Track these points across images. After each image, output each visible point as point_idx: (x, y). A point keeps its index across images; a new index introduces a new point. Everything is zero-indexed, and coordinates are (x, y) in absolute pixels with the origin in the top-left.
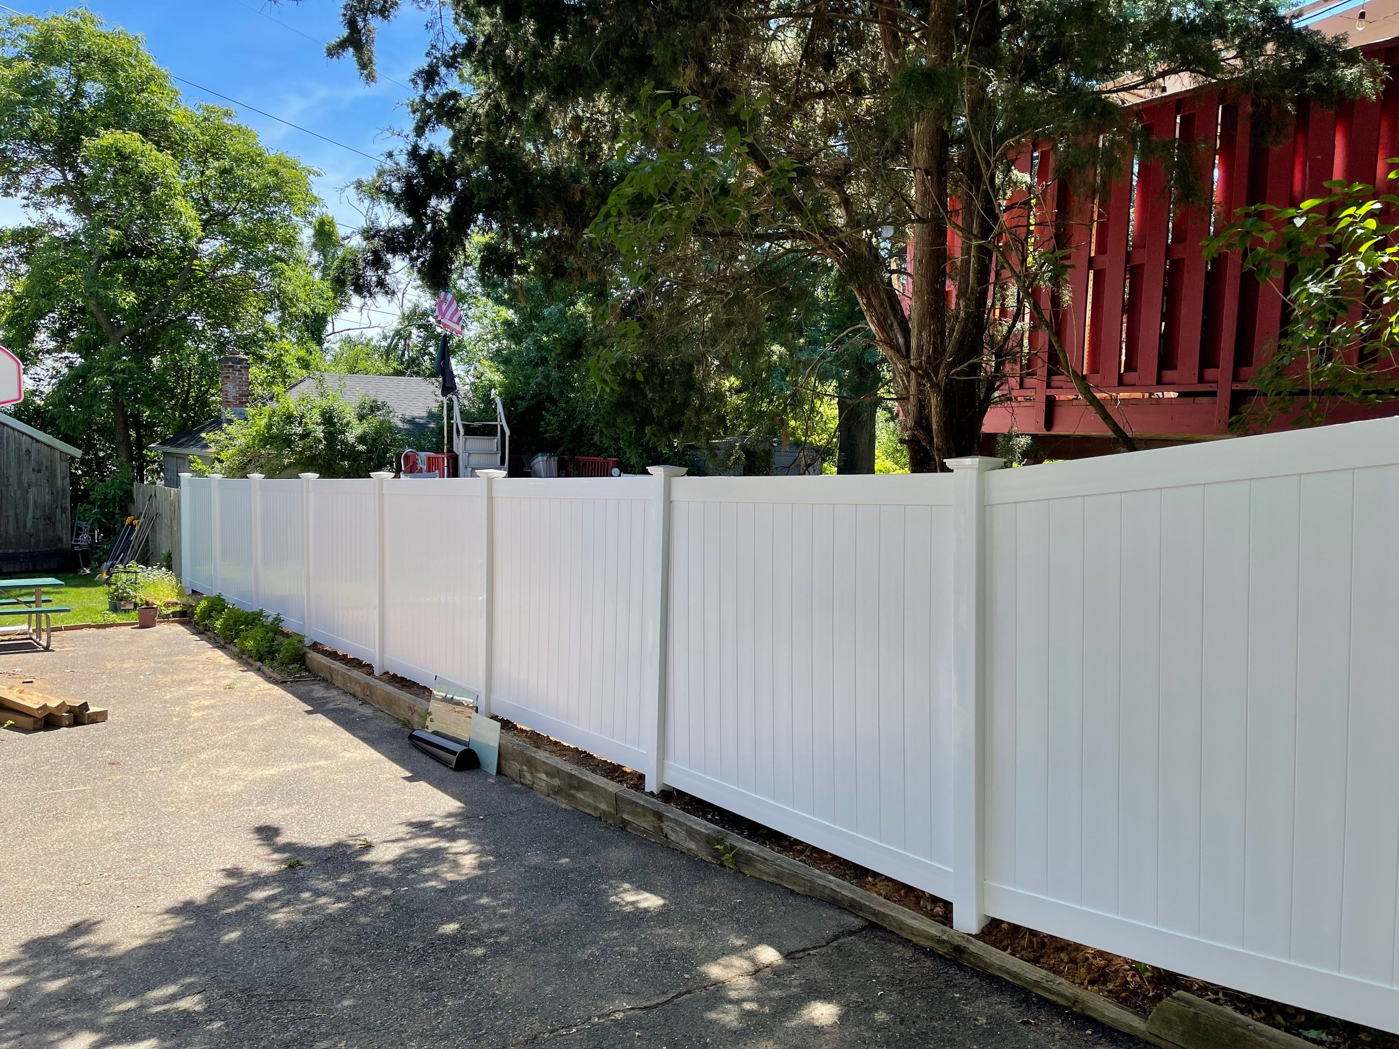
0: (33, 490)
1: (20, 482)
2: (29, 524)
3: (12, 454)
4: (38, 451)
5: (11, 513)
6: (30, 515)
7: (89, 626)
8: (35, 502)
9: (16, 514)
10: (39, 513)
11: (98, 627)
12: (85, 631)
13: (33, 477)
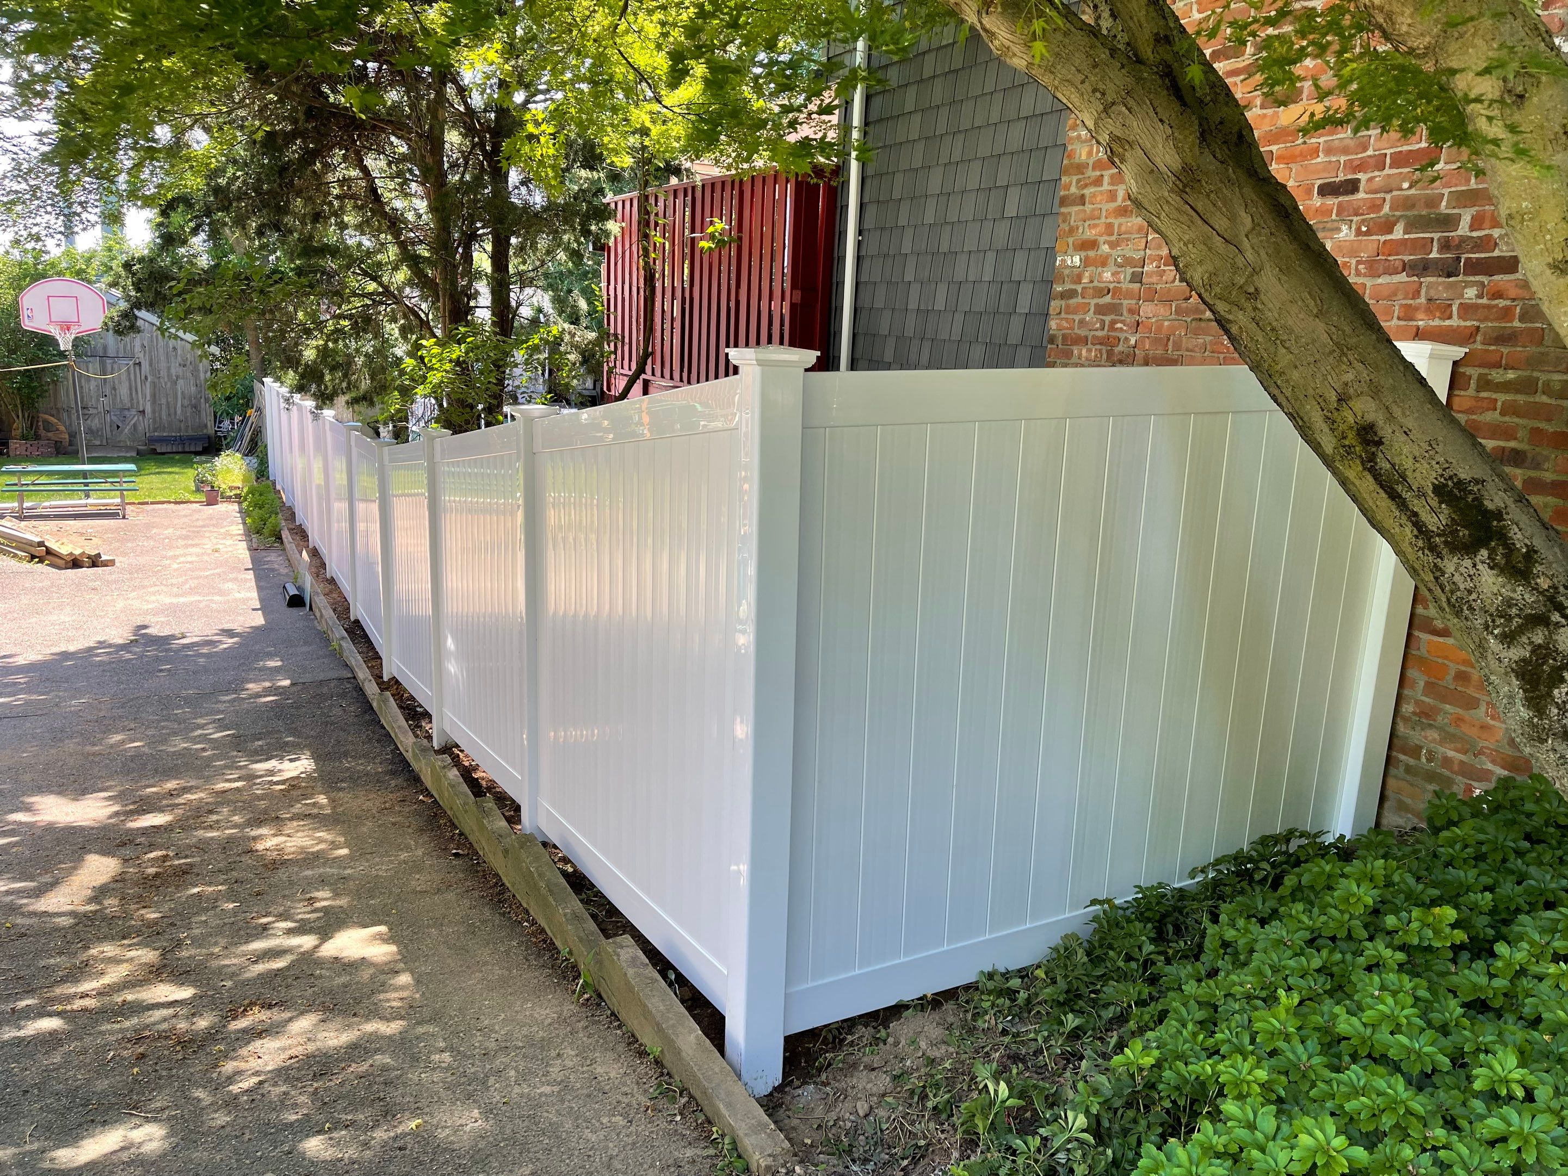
0: (181, 382)
1: (169, 375)
2: (179, 411)
3: (161, 351)
4: (183, 348)
5: (163, 401)
6: (179, 405)
7: (170, 502)
8: (183, 393)
9: (168, 403)
10: (186, 402)
11: (176, 503)
12: (165, 506)
13: (180, 371)
